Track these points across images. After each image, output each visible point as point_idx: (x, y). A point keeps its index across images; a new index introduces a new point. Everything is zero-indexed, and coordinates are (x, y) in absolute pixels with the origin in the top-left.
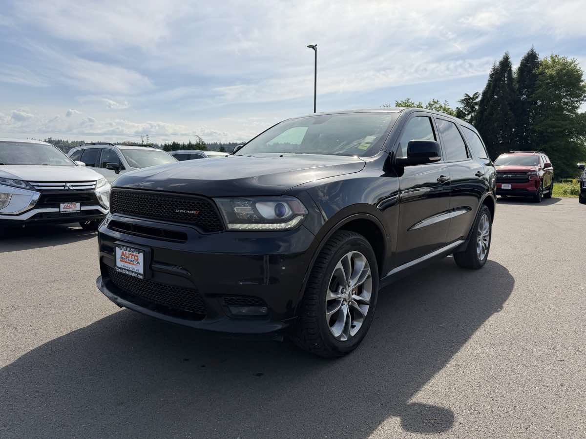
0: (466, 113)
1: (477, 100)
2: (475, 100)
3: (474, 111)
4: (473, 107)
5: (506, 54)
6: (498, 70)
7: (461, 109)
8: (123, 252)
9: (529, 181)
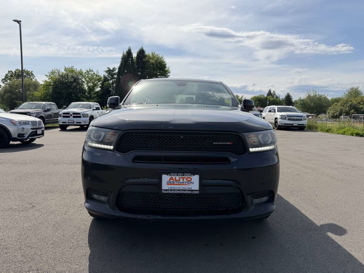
0: (109, 79)
1: (115, 72)
2: (114, 72)
3: (114, 78)
4: (113, 76)
5: (129, 47)
6: (126, 56)
7: (106, 76)
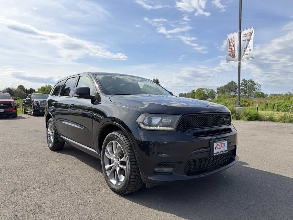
8: (217, 144)
9: (12, 107)
